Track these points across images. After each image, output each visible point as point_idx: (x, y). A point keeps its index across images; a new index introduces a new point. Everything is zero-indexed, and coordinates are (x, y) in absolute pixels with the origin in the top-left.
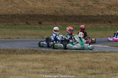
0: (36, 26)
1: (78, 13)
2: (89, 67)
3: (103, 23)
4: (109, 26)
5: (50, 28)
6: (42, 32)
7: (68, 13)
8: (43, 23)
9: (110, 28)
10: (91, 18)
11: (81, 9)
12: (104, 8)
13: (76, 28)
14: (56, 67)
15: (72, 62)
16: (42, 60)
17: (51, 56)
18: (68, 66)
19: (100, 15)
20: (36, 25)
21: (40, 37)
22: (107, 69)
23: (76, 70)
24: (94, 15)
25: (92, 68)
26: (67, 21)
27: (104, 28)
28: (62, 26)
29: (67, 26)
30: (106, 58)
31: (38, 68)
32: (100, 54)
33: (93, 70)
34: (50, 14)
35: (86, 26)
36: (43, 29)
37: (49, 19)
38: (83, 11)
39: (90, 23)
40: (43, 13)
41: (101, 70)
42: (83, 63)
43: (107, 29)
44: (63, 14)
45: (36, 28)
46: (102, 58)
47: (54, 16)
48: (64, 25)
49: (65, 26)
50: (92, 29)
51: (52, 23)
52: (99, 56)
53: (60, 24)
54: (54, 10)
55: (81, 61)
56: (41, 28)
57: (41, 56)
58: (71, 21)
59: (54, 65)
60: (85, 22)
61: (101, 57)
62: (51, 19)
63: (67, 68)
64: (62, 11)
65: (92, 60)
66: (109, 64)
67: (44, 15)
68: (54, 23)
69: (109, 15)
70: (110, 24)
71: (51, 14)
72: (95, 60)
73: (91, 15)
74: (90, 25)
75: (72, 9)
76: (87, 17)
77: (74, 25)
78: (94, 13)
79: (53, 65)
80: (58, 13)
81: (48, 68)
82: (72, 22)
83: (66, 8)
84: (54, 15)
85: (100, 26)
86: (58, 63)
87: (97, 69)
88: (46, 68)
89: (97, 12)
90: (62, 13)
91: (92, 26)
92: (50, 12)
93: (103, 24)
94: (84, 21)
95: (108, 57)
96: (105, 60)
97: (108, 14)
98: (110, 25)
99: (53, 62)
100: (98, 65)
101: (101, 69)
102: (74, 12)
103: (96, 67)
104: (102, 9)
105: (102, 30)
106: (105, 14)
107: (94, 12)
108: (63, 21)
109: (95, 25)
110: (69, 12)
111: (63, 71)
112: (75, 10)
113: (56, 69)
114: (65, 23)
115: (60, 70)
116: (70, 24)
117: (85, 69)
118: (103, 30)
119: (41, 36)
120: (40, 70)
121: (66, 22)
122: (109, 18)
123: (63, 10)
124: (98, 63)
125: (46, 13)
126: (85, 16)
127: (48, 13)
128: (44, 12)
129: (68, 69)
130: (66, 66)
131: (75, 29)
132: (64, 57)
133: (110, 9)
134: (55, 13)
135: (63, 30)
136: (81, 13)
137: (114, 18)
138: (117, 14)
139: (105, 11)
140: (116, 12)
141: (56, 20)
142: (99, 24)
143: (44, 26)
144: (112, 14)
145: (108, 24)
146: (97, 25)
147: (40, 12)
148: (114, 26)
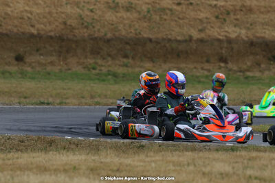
0: (7, 68)
1: (132, 31)
3: (202, 63)
5: (49, 74)
6: (27, 85)
7: (102, 30)
8: (28, 59)
10: (167, 45)
11: (139, 19)
12: (207, 18)
13: (124, 76)
19: (195, 38)
20: (8, 64)
24: (179, 38)
26: (99, 53)
27: (207, 77)
28: (84, 68)
29: (98, 68)
34: (50, 34)
35: (154, 69)
36: (30, 78)
37: (48, 46)
38: (145, 24)
39: (165, 62)
40: (27, 31)
44: (86, 34)
45: (8, 74)
47: (61, 39)
48: (90, 66)
49: (94, 69)
51: (55, 58)
53: (78, 62)
54: (60, 20)
56: (23, 75)
58: (110, 55)
60: (152, 60)
62: (52, 49)
64: (86, 24)
67: (32, 36)
68: (61, 58)
69: (221, 38)
70: (222, 65)
71: (52, 34)
73: (169, 37)
75: (114, 19)
76: (157, 43)
77: (119, 65)
78: (176, 32)
80: (71, 31)
82: (113, 59)
83: (96, 17)
84: (60, 36)
85: (194, 70)
89: (185, 28)
90: (85, 30)
92: (48, 28)
93: (203, 65)
94: (149, 55)
97: (219, 34)
98: (223, 69)
102: (120, 27)
104: (200, 20)
105: (199, 82)
106: (209, 36)
107: (177, 29)
108: (89, 54)
110: (104, 27)
112: (122, 22)
114: (91, 61)
116: (108, 61)
118: (204, 82)
119: (25, 98)
121: (94, 58)
122: (221, 48)
123: (88, 23)
126: (150, 40)
127: (43, 30)
128: (33, 26)
131: (123, 77)
133: (225, 20)
134: (63, 29)
135: (88, 82)
136: (141, 30)
137: (235, 46)
138: (244, 37)
139: (209, 27)
140: (241, 29)
141: (68, 51)
142: (191, 66)
143: (32, 68)
144: (228, 35)
145: (217, 64)
146: (187, 67)
147: (21, 27)
148: (235, 71)
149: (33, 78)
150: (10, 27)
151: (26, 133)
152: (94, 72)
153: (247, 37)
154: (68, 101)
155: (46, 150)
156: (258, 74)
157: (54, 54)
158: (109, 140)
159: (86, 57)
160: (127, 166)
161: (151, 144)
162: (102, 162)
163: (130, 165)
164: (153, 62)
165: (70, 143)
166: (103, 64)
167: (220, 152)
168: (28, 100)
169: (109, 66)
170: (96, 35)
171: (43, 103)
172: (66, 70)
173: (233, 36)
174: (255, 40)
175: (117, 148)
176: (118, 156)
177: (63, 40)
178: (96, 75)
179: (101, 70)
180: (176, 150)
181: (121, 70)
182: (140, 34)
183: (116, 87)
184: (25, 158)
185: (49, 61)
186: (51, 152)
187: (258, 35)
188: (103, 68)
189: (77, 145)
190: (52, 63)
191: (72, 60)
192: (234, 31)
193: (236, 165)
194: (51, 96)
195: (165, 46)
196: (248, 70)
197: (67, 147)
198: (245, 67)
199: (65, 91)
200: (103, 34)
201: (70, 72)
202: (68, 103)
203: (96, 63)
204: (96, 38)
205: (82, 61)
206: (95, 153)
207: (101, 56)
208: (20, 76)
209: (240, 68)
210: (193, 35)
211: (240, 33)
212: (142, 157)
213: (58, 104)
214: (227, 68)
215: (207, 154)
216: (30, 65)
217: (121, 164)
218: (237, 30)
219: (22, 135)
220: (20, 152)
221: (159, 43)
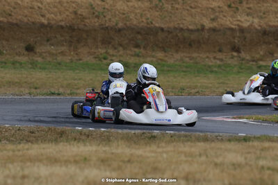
0: (17, 58)
1: (144, 20)
3: (215, 52)
4: (234, 62)
5: (60, 64)
6: (38, 76)
7: (113, 20)
8: (38, 51)
9: (235, 65)
10: (179, 35)
11: (150, 8)
12: (219, 7)
19: (207, 27)
20: (19, 54)
24: (190, 27)
26: (110, 43)
27: (219, 66)
28: (96, 58)
29: (110, 58)
34: (60, 24)
35: (166, 59)
36: (40, 68)
37: (58, 36)
38: (157, 14)
39: (177, 51)
43: (228, 69)
44: (97, 24)
45: (18, 65)
47: (71, 28)
48: (101, 56)
49: (105, 59)
50: (184, 69)
51: (65, 48)
53: (89, 52)
54: (71, 10)
56: (34, 65)
58: (121, 45)
60: (163, 49)
62: (62, 38)
64: (97, 14)
67: (42, 25)
68: (72, 48)
69: (233, 27)
70: (235, 54)
71: (63, 24)
73: (181, 26)
74: (178, 56)
75: (126, 8)
76: (169, 31)
77: (132, 55)
78: (188, 21)
80: (82, 21)
82: (125, 48)
83: (106, 6)
84: (70, 26)
85: (207, 60)
89: (197, 17)
90: (96, 20)
91: (182, 60)
92: (59, 17)
93: (215, 55)
94: (161, 45)
97: (232, 23)
98: (236, 59)
102: (132, 16)
104: (212, 9)
105: (212, 72)
106: (222, 25)
107: (189, 19)
108: (99, 44)
109: (191, 58)
110: (115, 17)
112: (134, 12)
114: (103, 51)
116: (119, 51)
118: (216, 72)
119: (36, 88)
121: (106, 48)
122: (234, 38)
123: (99, 12)
126: (162, 29)
127: (53, 19)
128: (43, 16)
131: (134, 67)
133: (237, 9)
134: (73, 19)
135: (100, 72)
136: (153, 20)
137: (248, 35)
138: (256, 26)
139: (221, 16)
140: (253, 17)
141: (78, 41)
142: (203, 55)
143: (43, 58)
144: (240, 24)
145: (230, 54)
146: (199, 56)
147: (31, 17)
148: (248, 60)
149: (44, 69)
150: (20, 17)
151: (36, 124)
152: (104, 61)
153: (260, 26)
154: (78, 91)
155: (56, 141)
157: (65, 44)
158: (120, 131)
159: (97, 47)
160: (138, 157)
161: (163, 134)
162: (113, 153)
163: (141, 156)
164: (165, 52)
165: (81, 134)
166: (115, 54)
167: (232, 143)
168: (38, 91)
169: (120, 56)
170: (107, 25)
171: (53, 94)
172: (77, 60)
173: (246, 25)
174: (268, 29)
175: (128, 139)
176: (129, 147)
177: (74, 30)
178: (107, 65)
179: (111, 60)
180: (188, 140)
181: (132, 60)
182: (152, 23)
184: (35, 149)
185: (60, 51)
186: (62, 144)
188: (114, 58)
189: (88, 136)
190: (62, 53)
191: (83, 50)
192: (246, 20)
193: (249, 156)
194: (62, 87)
195: (177, 36)
197: (77, 139)
198: (258, 56)
199: (76, 82)
200: (114, 24)
201: (81, 62)
202: (79, 94)
203: (106, 53)
204: (107, 28)
205: (93, 51)
206: (106, 144)
207: (113, 46)
208: (30, 66)
209: (253, 57)
210: (205, 24)
211: (253, 22)
212: (154, 147)
213: (68, 95)
214: (240, 57)
215: (219, 145)
216: (41, 55)
217: (132, 155)
218: (250, 18)
219: (32, 125)
220: (30, 144)
221: (171, 33)
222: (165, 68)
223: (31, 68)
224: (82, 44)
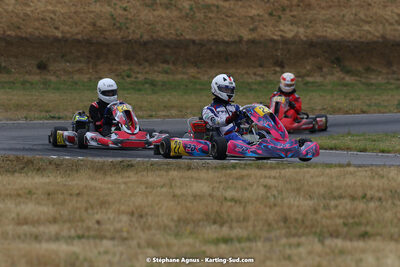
0: (27, 77)
2: (207, 216)
3: (254, 67)
4: (277, 77)
5: (76, 83)
6: (50, 97)
7: (137, 31)
8: (51, 68)
10: (213, 47)
12: (259, 15)
13: (164, 84)
14: (97, 217)
15: (150, 198)
16: (49, 194)
17: (80, 181)
18: (138, 214)
19: (245, 39)
20: (29, 73)
21: (44, 114)
22: (269, 225)
23: (165, 227)
24: (227, 39)
25: (218, 220)
26: (134, 58)
27: (260, 83)
29: (134, 76)
30: (265, 186)
31: (37, 222)
32: (245, 172)
33: (222, 225)
35: (199, 75)
36: (54, 89)
37: (74, 51)
38: (187, 24)
39: (211, 67)
40: (51, 34)
41: (251, 228)
42: (189, 204)
43: (270, 86)
44: (119, 37)
45: (28, 84)
46: (251, 185)
47: (89, 42)
48: (123, 74)
49: (128, 76)
51: (83, 65)
52: (242, 177)
53: (110, 70)
54: (88, 20)
55: (183, 195)
56: (46, 85)
57: (46, 180)
58: (147, 61)
59: (90, 211)
60: (195, 64)
61: (251, 181)
62: (79, 54)
63: (134, 219)
64: (118, 25)
65: (218, 194)
66: (275, 205)
67: (56, 39)
68: (91, 65)
69: (275, 37)
70: (278, 69)
71: (79, 37)
72: (230, 193)
73: (216, 38)
75: (151, 18)
76: (202, 44)
77: (159, 72)
78: (224, 33)
79: (86, 210)
80: (101, 33)
81: (70, 221)
82: (151, 65)
83: (130, 16)
84: (88, 40)
85: (246, 76)
86: (103, 204)
87: (234, 224)
88: (65, 222)
89: (234, 27)
90: (118, 32)
92: (75, 30)
93: (255, 70)
94: (192, 60)
95: (272, 182)
96: (262, 191)
97: (274, 34)
99: (88, 201)
100: (239, 209)
101: (250, 223)
102: (158, 27)
103: (233, 215)
104: (251, 17)
105: (251, 90)
106: (262, 36)
107: (224, 29)
108: (122, 60)
110: (139, 28)
111: (121, 231)
112: (161, 22)
113: (98, 222)
114: (126, 68)
115: (112, 229)
116: (145, 68)
117: (196, 223)
118: (256, 90)
119: (47, 112)
120: (42, 229)
121: (129, 64)
122: (276, 50)
123: (121, 23)
124: (240, 202)
125: (62, 32)
126: (194, 42)
127: (69, 32)
128: (57, 28)
129: (136, 225)
130: (132, 214)
131: (163, 86)
132: (125, 183)
133: (280, 17)
134: (91, 31)
136: (183, 31)
137: (292, 48)
138: (302, 37)
139: (261, 25)
140: (298, 27)
141: (98, 57)
142: (242, 71)
143: (57, 77)
144: (284, 34)
145: (273, 69)
147: (42, 30)
149: (58, 89)
150: (30, 30)
152: (128, 80)
153: (306, 36)
156: (319, 79)
157: (82, 60)
159: (119, 64)
164: (198, 68)
166: (140, 71)
169: (146, 73)
170: (130, 38)
173: (290, 35)
174: (315, 39)
177: (91, 43)
178: (131, 84)
179: (136, 78)
181: (160, 78)
182: (182, 35)
183: (154, 97)
185: (77, 68)
187: (318, 34)
188: (139, 75)
190: (80, 71)
191: (104, 67)
192: (291, 30)
195: (211, 49)
196: (308, 76)
198: (304, 71)
200: (139, 36)
203: (131, 69)
204: (130, 41)
205: (114, 67)
207: (137, 61)
208: (42, 86)
210: (242, 35)
211: (298, 32)
216: (54, 73)
218: (295, 29)
221: (204, 45)
222: (198, 86)
223: (43, 89)
224: (101, 60)
